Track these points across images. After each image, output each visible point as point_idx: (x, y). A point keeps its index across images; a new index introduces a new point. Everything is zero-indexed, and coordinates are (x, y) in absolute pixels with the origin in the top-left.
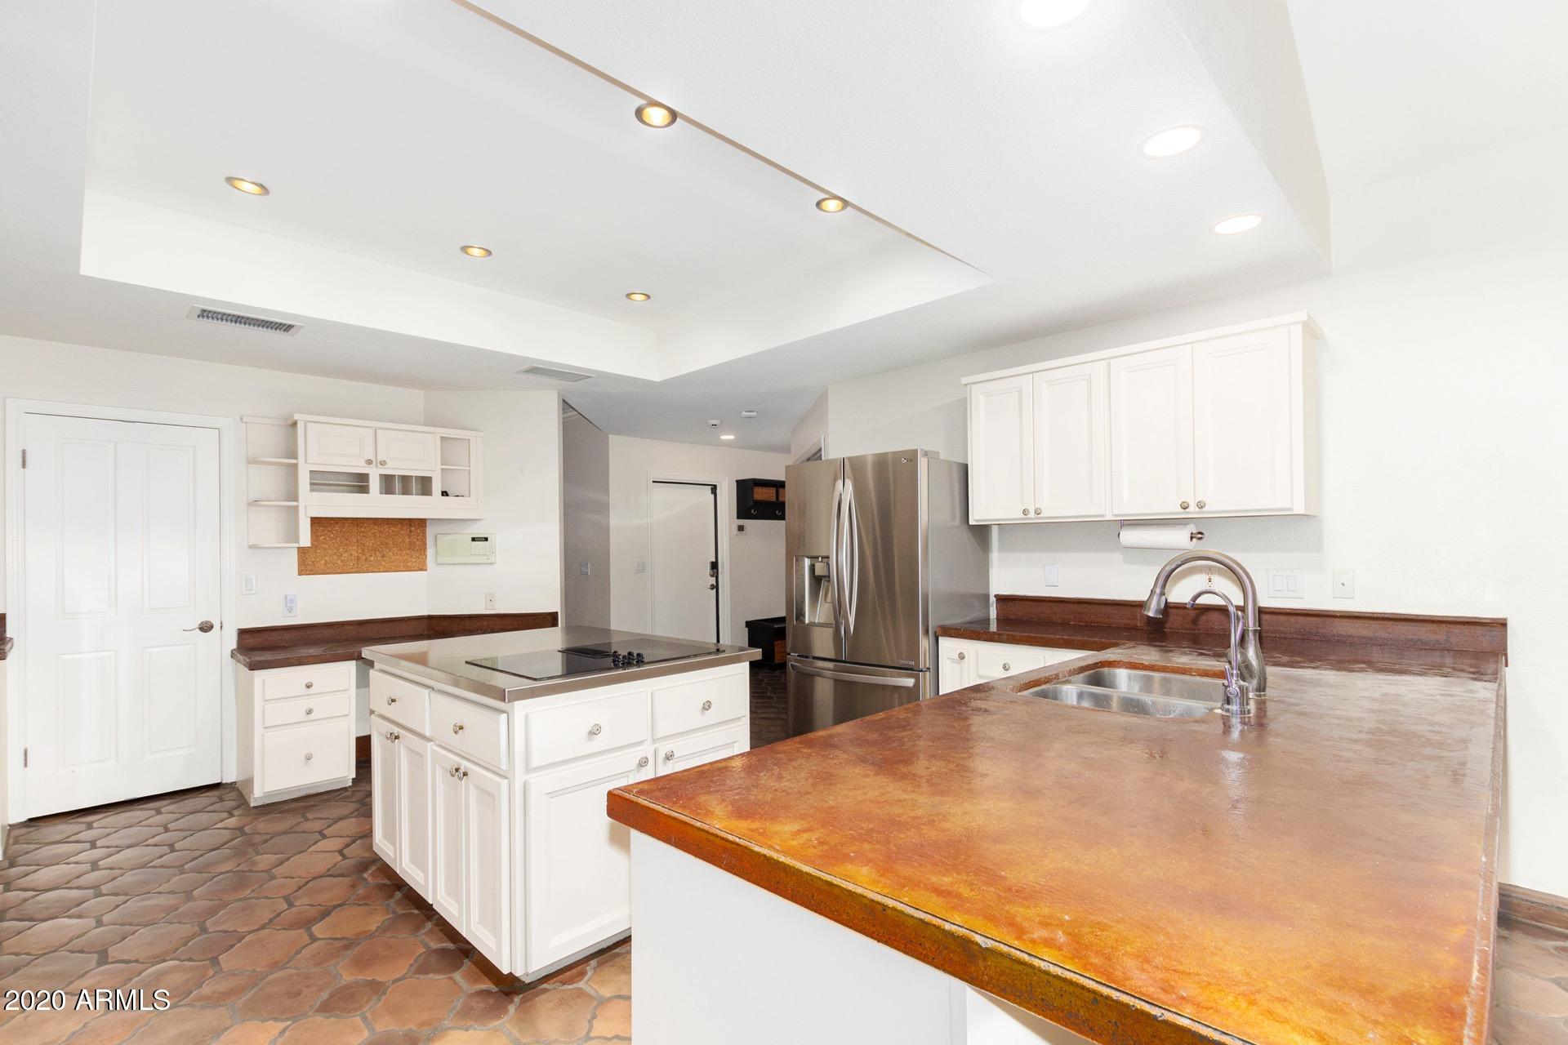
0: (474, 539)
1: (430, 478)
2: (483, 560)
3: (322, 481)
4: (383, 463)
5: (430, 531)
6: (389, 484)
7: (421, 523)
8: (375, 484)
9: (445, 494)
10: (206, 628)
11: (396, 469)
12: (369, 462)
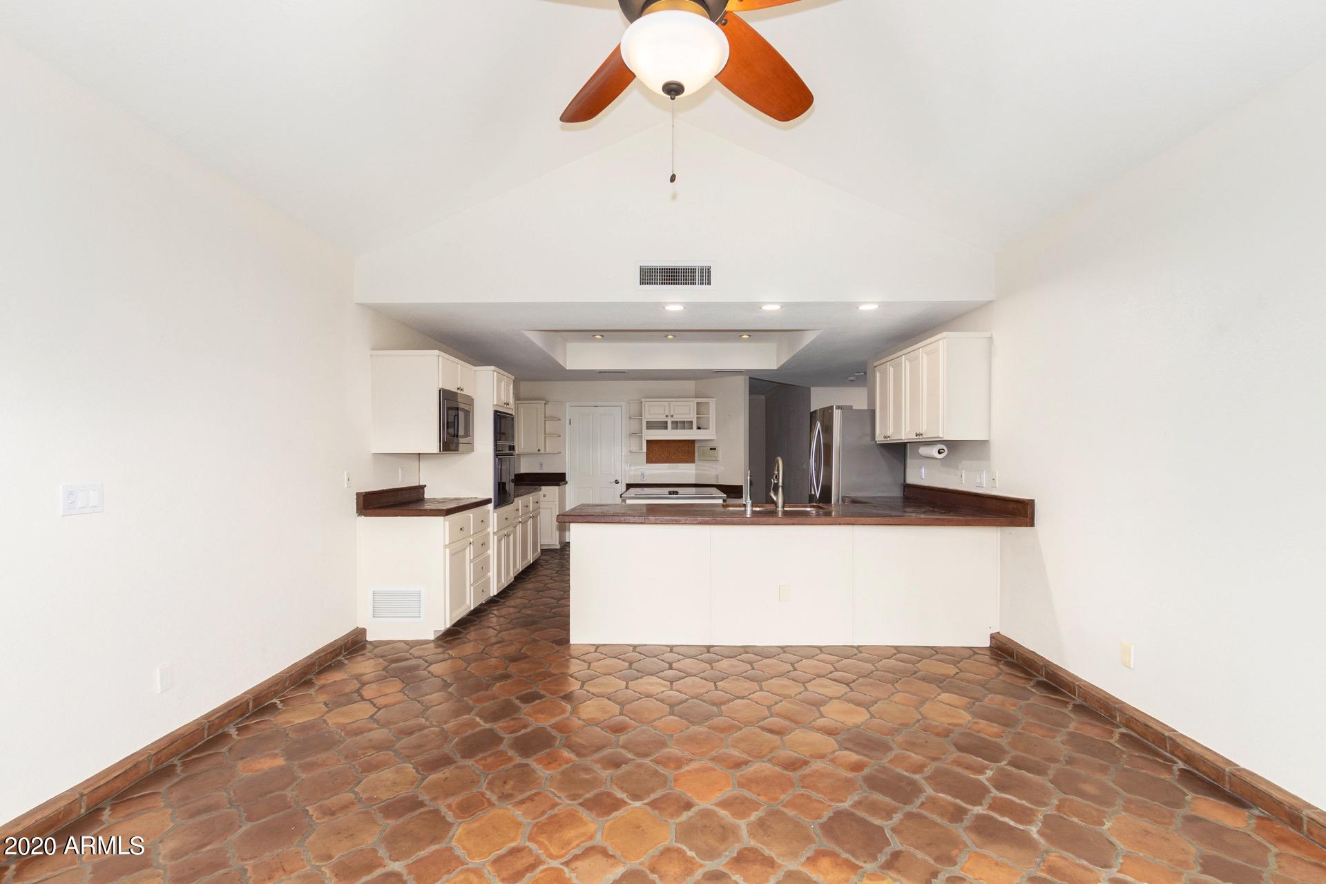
0: (711, 449)
1: (692, 422)
2: (713, 458)
3: (651, 425)
4: (672, 416)
5: (697, 445)
6: (676, 425)
7: (693, 442)
8: (669, 425)
9: (699, 428)
10: (617, 482)
11: (677, 418)
12: (667, 416)
